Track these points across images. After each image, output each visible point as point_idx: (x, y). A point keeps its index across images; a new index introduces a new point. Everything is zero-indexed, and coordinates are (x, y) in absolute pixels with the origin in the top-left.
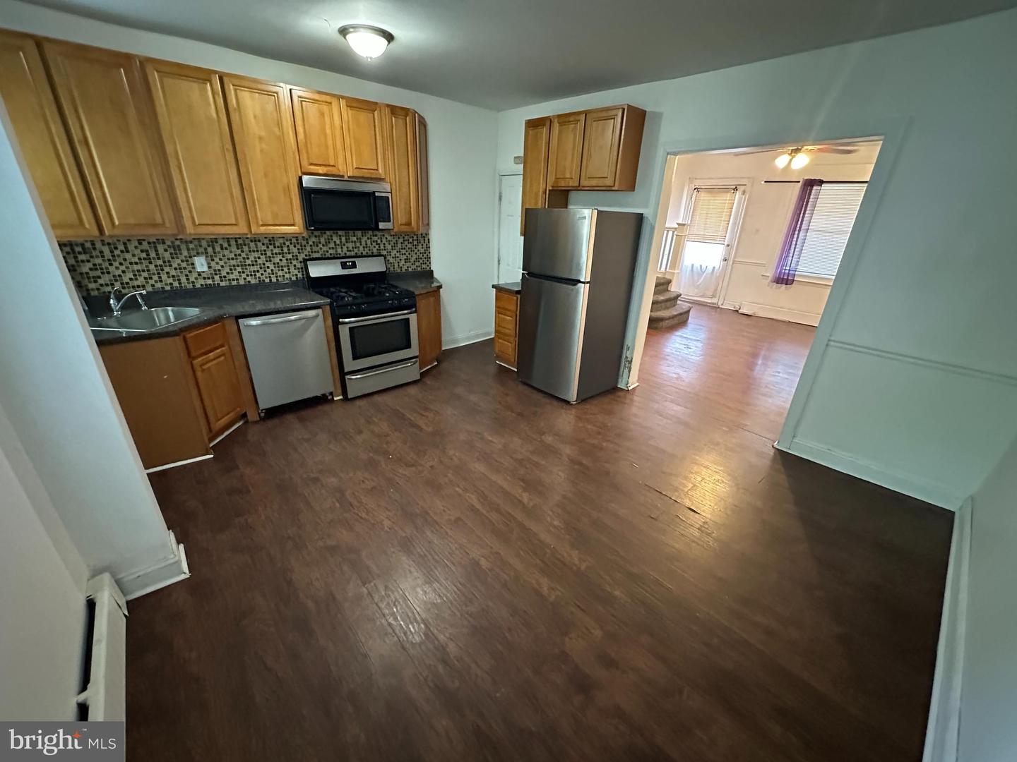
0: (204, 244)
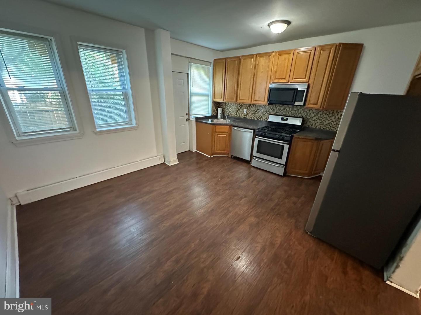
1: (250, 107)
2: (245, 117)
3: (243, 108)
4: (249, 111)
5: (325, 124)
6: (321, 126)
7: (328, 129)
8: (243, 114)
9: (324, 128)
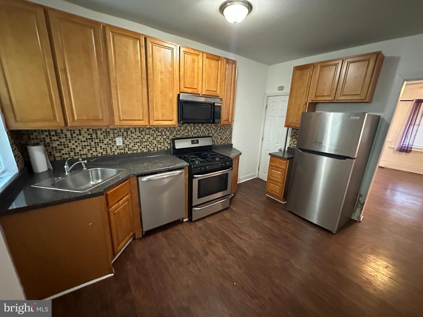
0: (122, 130)
1: (129, 133)
2: (122, 151)
3: (112, 135)
4: (128, 139)
5: (223, 139)
6: (221, 141)
7: (226, 143)
8: (115, 147)
9: (224, 142)
